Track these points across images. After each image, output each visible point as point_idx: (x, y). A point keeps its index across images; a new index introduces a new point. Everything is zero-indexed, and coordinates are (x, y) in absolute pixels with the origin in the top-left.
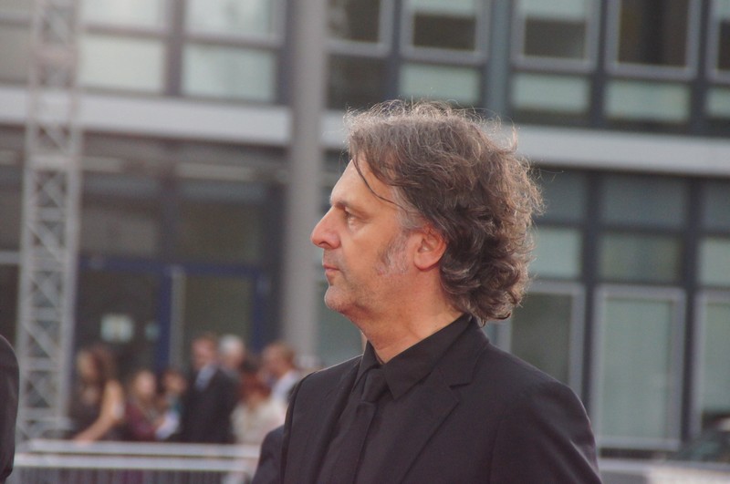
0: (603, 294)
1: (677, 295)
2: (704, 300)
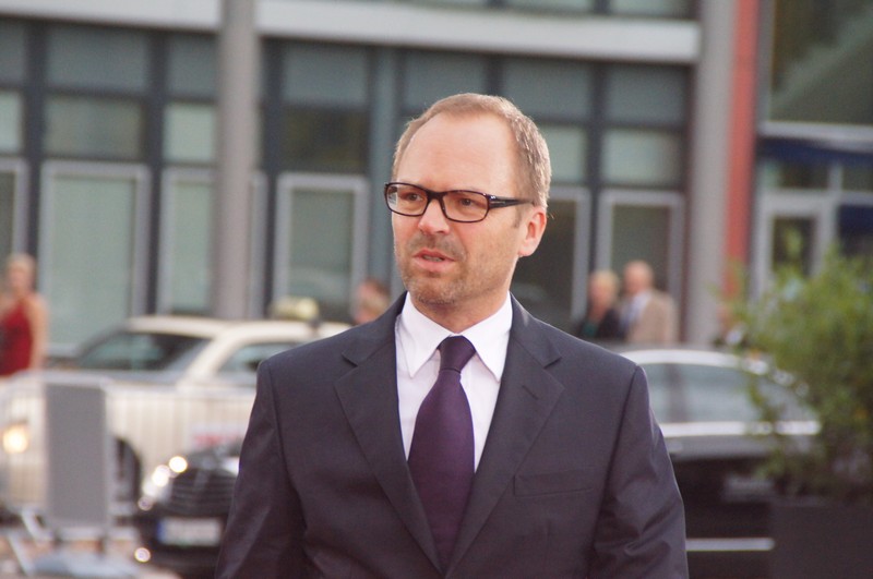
0: (50, 170)
1: (141, 173)
2: (171, 178)
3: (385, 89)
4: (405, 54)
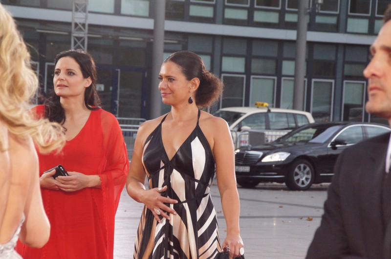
2: (283, 78)
3: (340, 56)
4: (346, 45)
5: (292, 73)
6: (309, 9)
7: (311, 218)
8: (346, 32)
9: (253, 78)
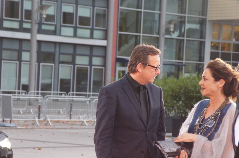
2: (22, 63)
3: (57, 49)
4: (61, 44)
5: (28, 59)
6: (38, 20)
7: (40, 148)
8: (60, 35)
9: (4, 62)
